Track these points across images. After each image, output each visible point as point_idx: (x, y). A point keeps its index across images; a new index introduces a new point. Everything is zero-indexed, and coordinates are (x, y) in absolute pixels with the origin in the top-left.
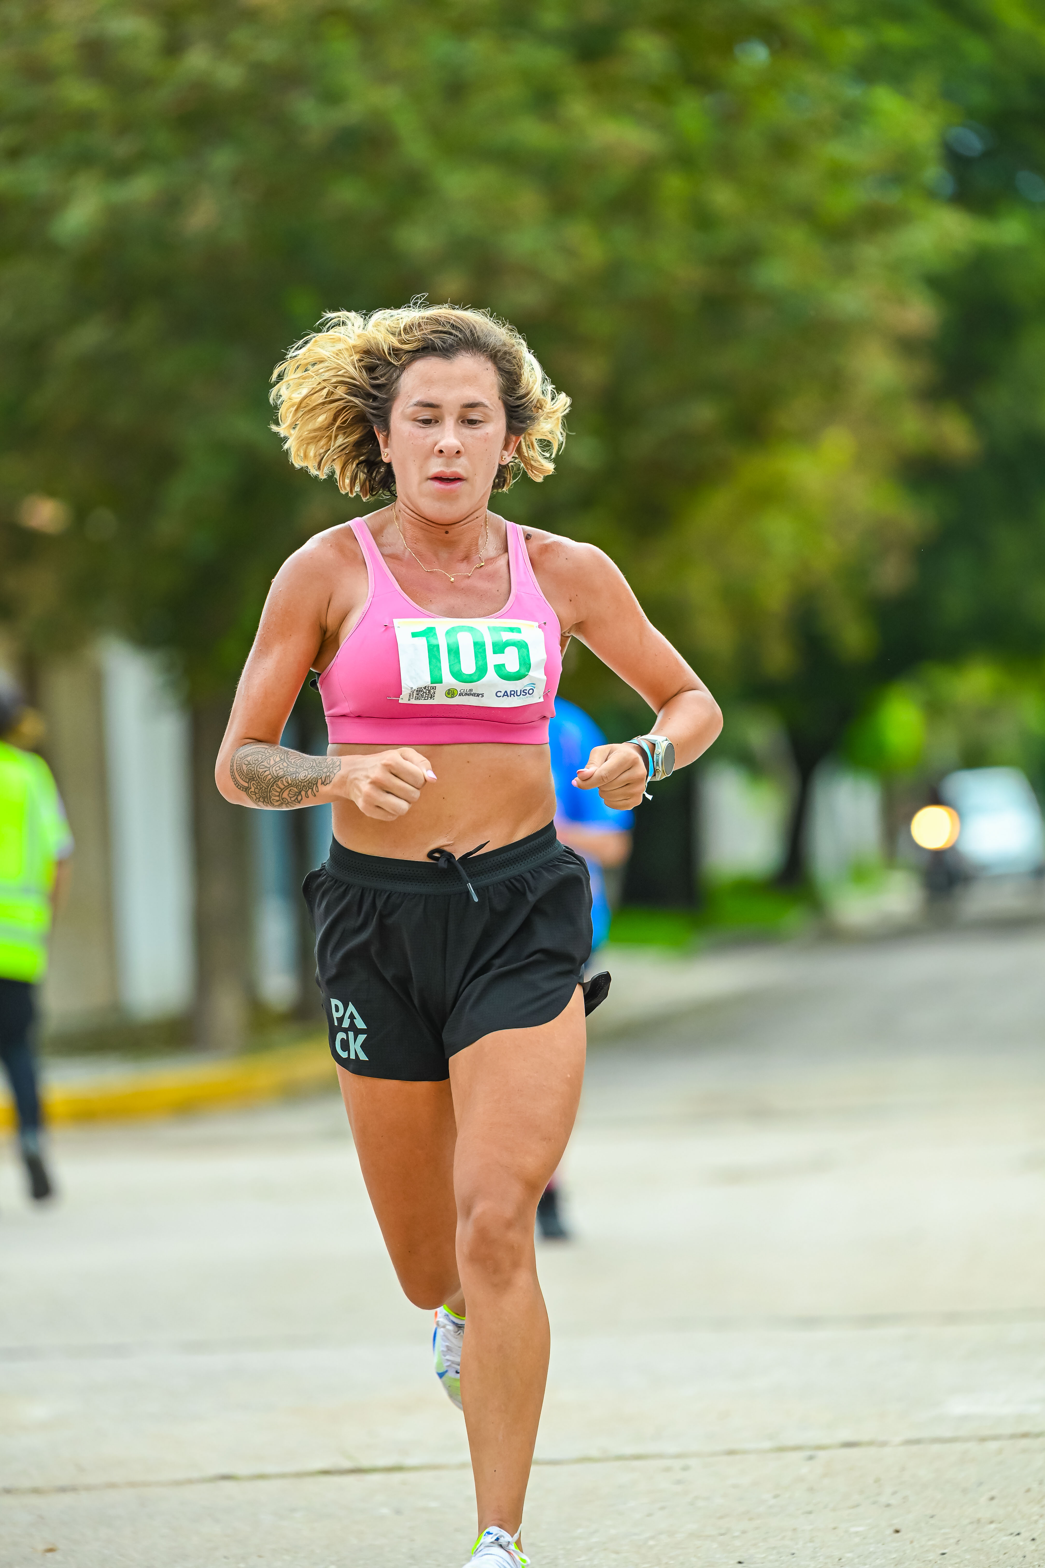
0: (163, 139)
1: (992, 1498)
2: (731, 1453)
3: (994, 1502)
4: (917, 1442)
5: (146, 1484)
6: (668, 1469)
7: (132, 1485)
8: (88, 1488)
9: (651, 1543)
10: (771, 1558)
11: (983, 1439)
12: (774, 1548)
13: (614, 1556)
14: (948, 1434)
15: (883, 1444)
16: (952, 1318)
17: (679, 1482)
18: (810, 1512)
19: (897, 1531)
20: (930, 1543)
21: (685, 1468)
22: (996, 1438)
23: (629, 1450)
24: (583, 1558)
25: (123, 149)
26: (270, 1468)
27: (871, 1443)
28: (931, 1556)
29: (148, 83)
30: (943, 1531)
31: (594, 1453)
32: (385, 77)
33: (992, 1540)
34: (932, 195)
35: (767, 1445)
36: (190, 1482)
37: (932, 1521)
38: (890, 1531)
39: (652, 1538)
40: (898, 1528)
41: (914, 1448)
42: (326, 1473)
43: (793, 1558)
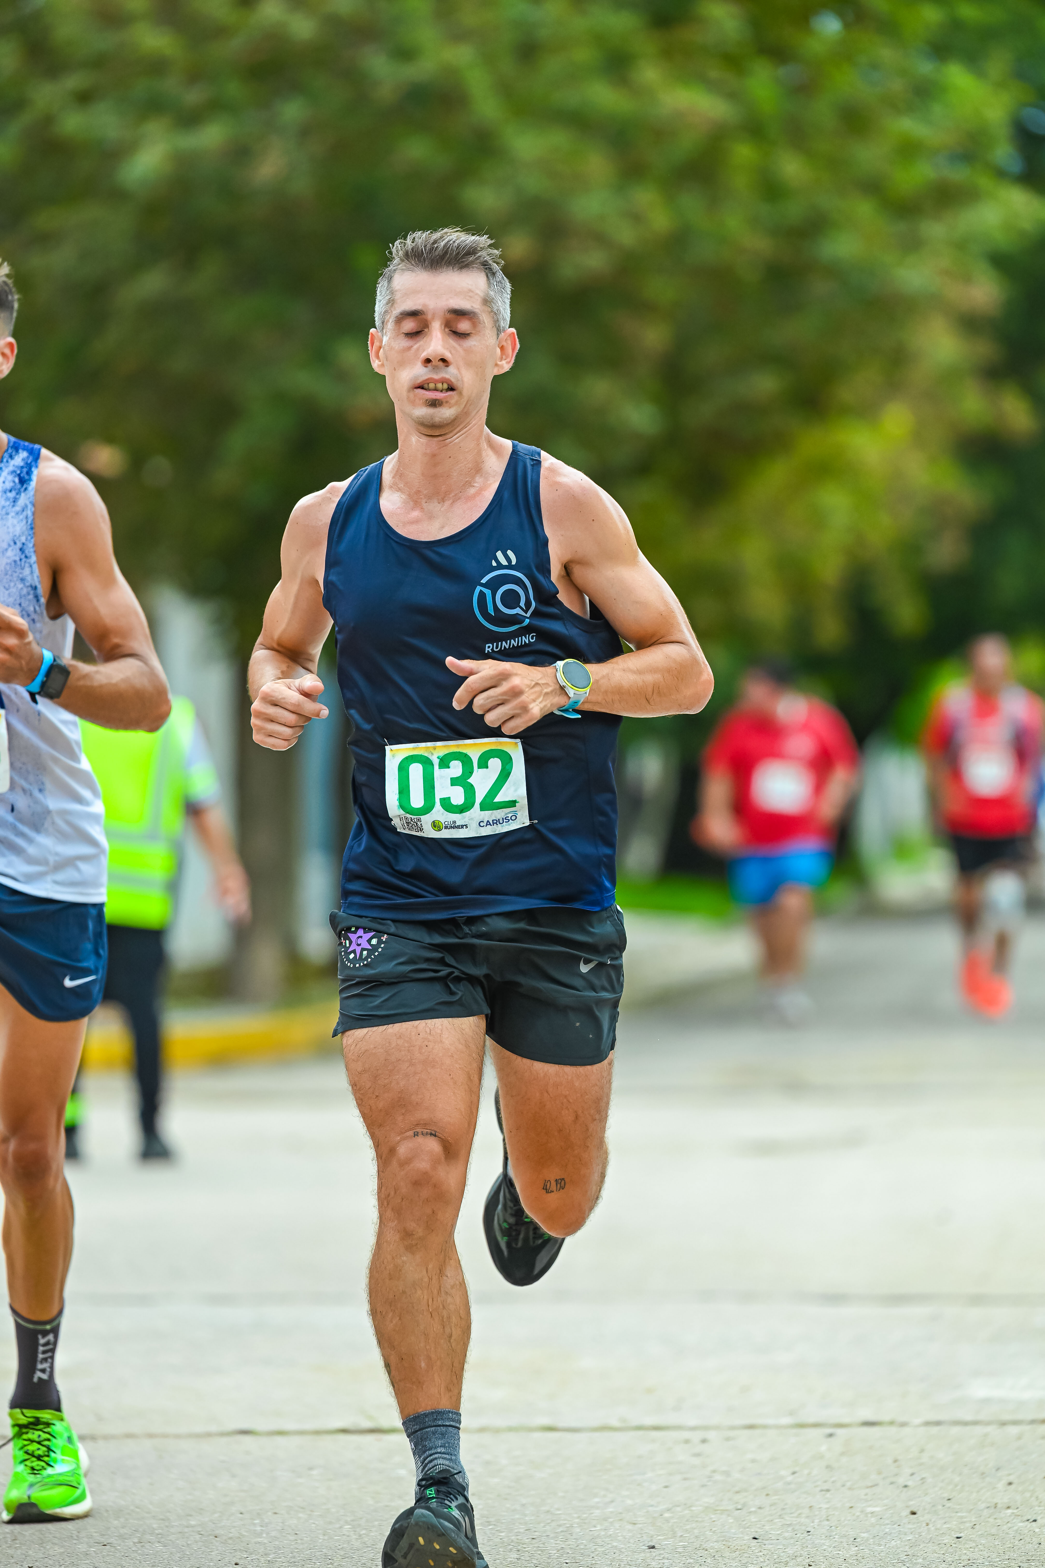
0: (234, 89)
1: (1010, 1484)
2: (751, 1427)
3: (1012, 1487)
4: (938, 1423)
5: (165, 1436)
6: (687, 1441)
7: (151, 1436)
8: (107, 1438)
9: (667, 1515)
10: (786, 1535)
11: (1003, 1424)
12: (789, 1525)
13: (630, 1527)
14: (969, 1417)
15: (903, 1425)
16: (977, 1300)
17: (697, 1455)
18: (828, 1490)
19: (914, 1513)
20: (945, 1526)
21: (704, 1441)
22: (1015, 1423)
23: (649, 1421)
24: (599, 1527)
25: (193, 97)
26: (290, 1425)
27: (891, 1423)
28: (946, 1540)
29: (220, 32)
30: (959, 1514)
31: (615, 1423)
32: (458, 36)
33: (1009, 1525)
34: (1001, 174)
35: (786, 1420)
36: (209, 1435)
37: (948, 1504)
38: (908, 1511)
39: (668, 1510)
40: (915, 1510)
41: (935, 1430)
42: (344, 1431)
43: (809, 1535)
